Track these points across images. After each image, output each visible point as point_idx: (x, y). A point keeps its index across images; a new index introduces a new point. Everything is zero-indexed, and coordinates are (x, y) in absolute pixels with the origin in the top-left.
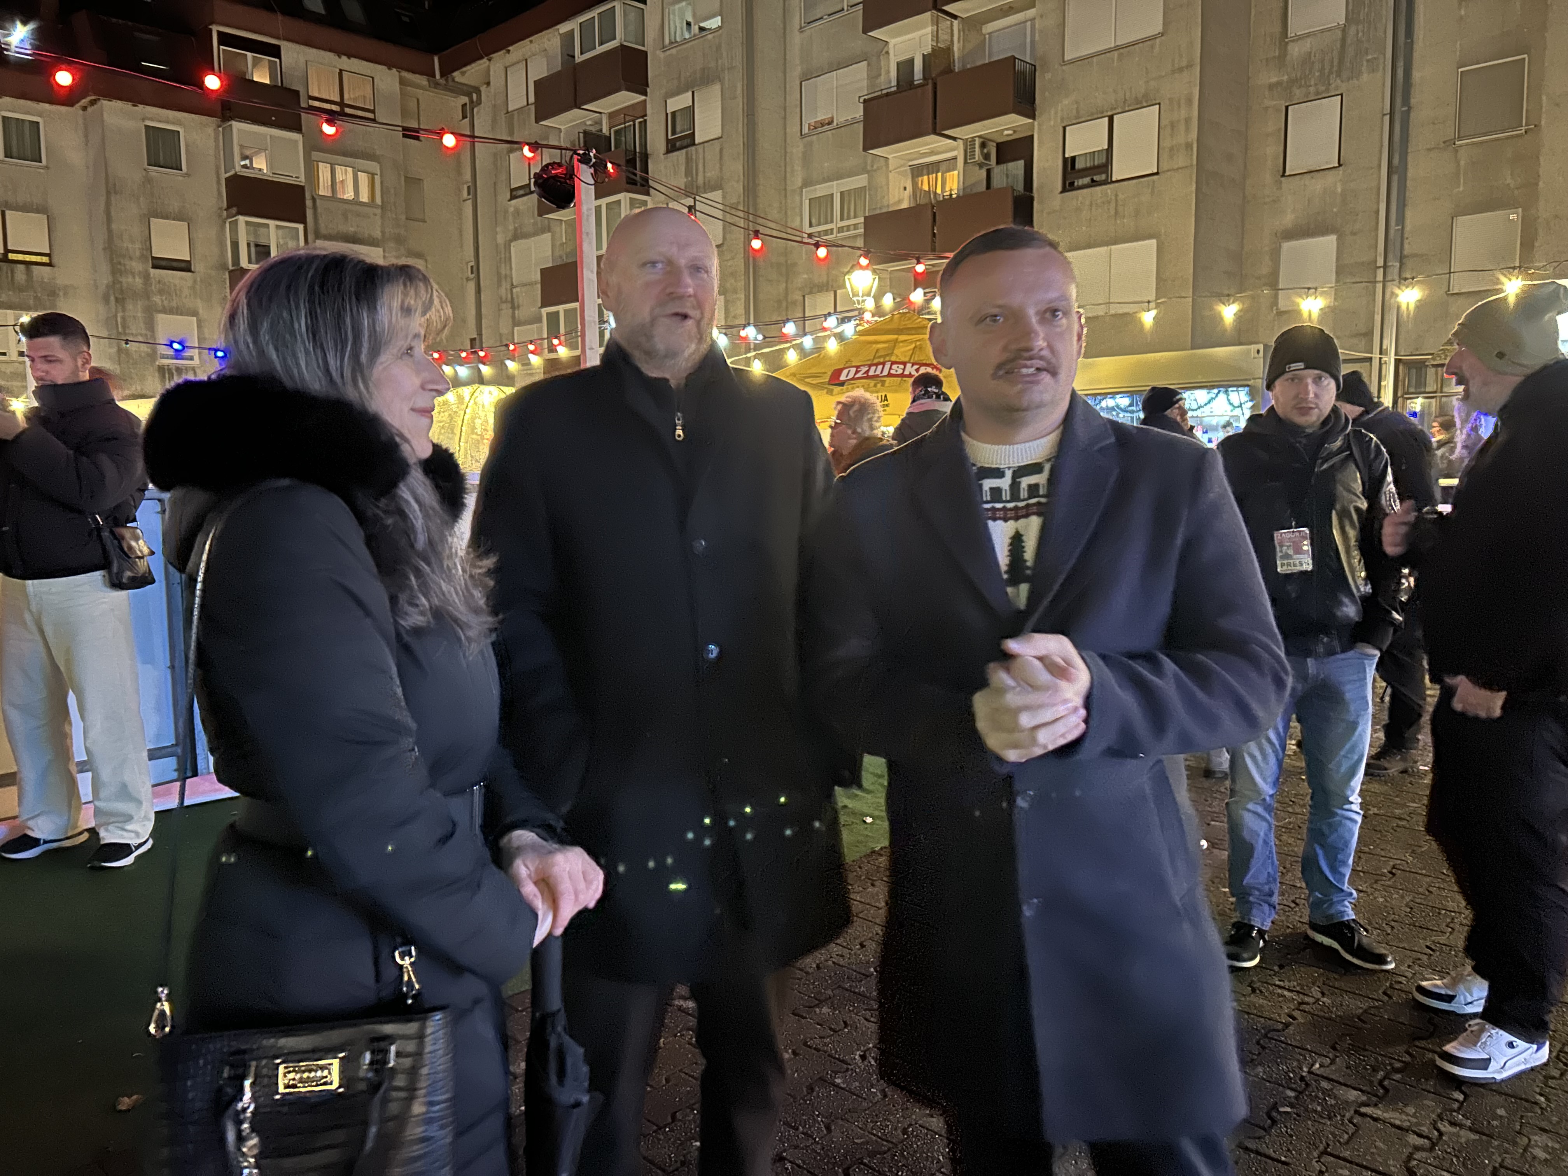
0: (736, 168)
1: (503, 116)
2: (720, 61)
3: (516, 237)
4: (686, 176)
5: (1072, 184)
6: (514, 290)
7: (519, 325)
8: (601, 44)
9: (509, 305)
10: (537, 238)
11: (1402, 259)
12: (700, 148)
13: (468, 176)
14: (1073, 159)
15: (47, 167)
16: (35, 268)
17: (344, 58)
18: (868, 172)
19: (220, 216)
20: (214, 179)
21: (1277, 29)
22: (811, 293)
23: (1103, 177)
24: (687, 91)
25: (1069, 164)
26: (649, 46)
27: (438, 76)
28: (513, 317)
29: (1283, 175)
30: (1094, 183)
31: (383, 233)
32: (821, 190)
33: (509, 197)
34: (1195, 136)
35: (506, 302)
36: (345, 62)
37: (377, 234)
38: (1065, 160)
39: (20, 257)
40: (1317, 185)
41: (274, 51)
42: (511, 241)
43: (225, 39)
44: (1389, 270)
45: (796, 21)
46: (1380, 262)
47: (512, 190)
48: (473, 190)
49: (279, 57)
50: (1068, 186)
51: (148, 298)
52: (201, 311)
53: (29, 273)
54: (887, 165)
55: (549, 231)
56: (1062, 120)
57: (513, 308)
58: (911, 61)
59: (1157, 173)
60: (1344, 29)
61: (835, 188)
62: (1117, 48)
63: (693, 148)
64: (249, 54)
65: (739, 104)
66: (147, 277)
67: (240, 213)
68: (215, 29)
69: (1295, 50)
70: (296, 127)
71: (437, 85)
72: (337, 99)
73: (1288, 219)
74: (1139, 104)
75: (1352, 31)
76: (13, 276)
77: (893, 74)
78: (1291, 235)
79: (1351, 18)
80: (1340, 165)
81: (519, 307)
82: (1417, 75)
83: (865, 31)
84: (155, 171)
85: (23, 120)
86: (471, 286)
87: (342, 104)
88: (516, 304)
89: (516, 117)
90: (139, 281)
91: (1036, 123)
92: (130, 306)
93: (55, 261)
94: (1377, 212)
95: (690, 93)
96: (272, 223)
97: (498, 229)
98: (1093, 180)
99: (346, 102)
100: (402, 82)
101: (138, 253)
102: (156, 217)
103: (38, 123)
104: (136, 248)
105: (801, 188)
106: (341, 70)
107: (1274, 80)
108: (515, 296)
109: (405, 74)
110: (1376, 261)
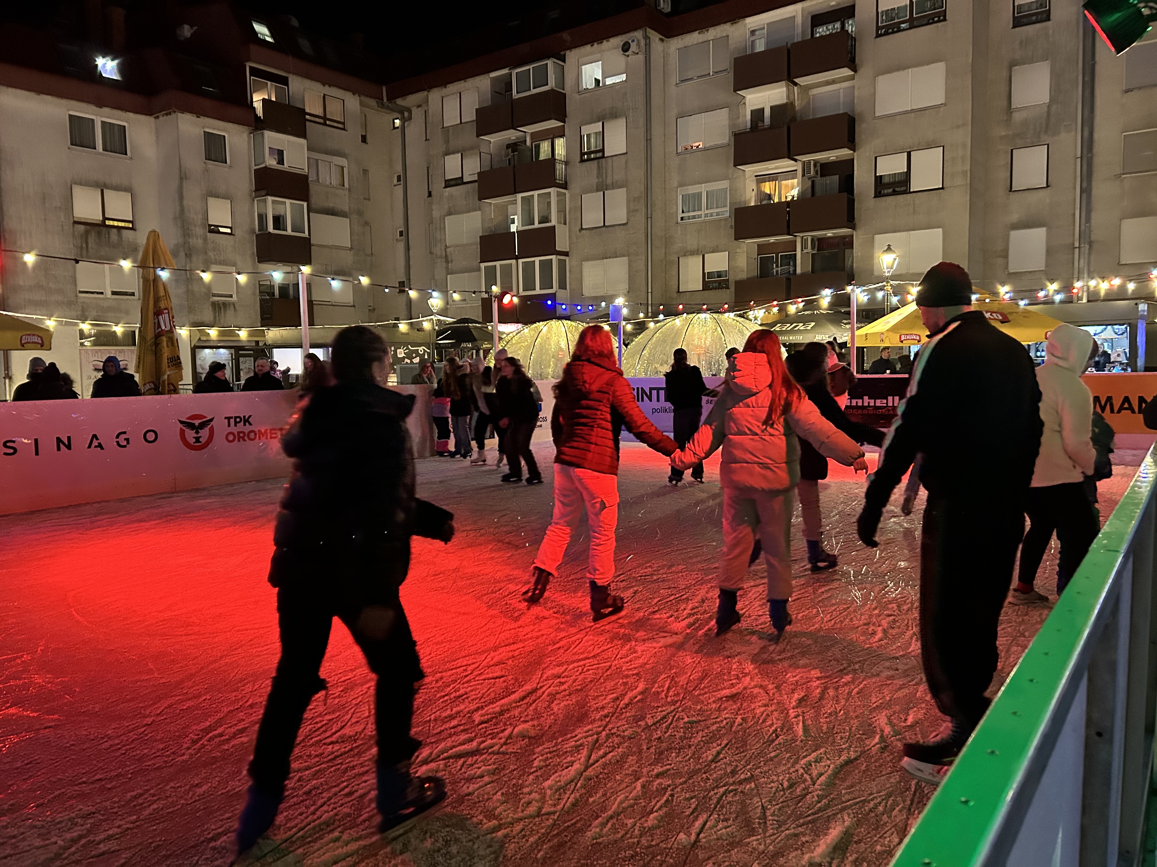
0: (637, 174)
1: (440, 130)
2: (625, 104)
3: (450, 214)
4: (598, 177)
5: (880, 192)
6: (448, 250)
7: (451, 274)
8: (534, 88)
9: (444, 260)
10: (467, 214)
11: (1091, 243)
12: (609, 160)
13: (399, 168)
14: (881, 176)
15: (131, 158)
16: (125, 232)
17: (327, 87)
18: (729, 179)
19: (251, 195)
20: (248, 170)
21: (1005, 103)
22: (685, 255)
23: (903, 189)
24: (599, 121)
25: (879, 179)
26: (568, 89)
27: (385, 100)
28: (447, 268)
29: (1011, 190)
30: (895, 193)
31: (350, 208)
32: (692, 190)
33: (443, 185)
34: (969, 168)
35: (441, 257)
36: (328, 90)
37: (346, 209)
38: (876, 177)
39: (116, 223)
40: (1033, 197)
41: (285, 81)
42: (445, 216)
43: (255, 72)
44: (1082, 249)
45: (674, 79)
46: (1077, 244)
47: (446, 181)
48: (402, 179)
49: (287, 85)
50: (878, 194)
51: (206, 253)
52: (238, 263)
53: (120, 235)
54: (745, 175)
55: (480, 210)
56: (875, 153)
57: (447, 262)
58: (762, 110)
59: (943, 188)
60: (1049, 106)
61: (703, 189)
62: (912, 111)
63: (604, 160)
64: (269, 83)
65: (641, 133)
66: (205, 239)
67: (267, 195)
68: (248, 65)
69: (1017, 117)
70: (302, 134)
71: (382, 106)
72: (322, 114)
73: (1015, 217)
74: (929, 146)
75: (1054, 108)
76: (109, 237)
77: (749, 117)
78: (1016, 226)
79: (1053, 100)
80: (1048, 186)
81: (452, 261)
82: (1096, 136)
83: (735, 91)
84: (211, 164)
85: (113, 124)
86: (401, 246)
87: (325, 118)
88: (450, 259)
89: (451, 131)
90: (200, 241)
91: (855, 154)
92: (194, 259)
93: (138, 226)
94: (1074, 215)
95: (601, 123)
96: (288, 201)
97: (434, 207)
98: (894, 191)
99: (328, 117)
100: (362, 104)
101: (200, 223)
102: (212, 196)
103: (124, 127)
104: (198, 218)
105: (677, 188)
106: (324, 95)
107: (1003, 133)
108: (448, 254)
109: (363, 98)
110: (1073, 244)
